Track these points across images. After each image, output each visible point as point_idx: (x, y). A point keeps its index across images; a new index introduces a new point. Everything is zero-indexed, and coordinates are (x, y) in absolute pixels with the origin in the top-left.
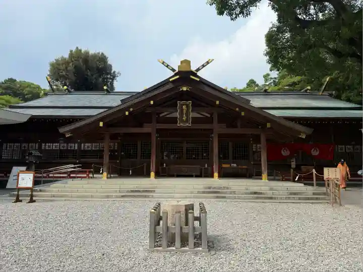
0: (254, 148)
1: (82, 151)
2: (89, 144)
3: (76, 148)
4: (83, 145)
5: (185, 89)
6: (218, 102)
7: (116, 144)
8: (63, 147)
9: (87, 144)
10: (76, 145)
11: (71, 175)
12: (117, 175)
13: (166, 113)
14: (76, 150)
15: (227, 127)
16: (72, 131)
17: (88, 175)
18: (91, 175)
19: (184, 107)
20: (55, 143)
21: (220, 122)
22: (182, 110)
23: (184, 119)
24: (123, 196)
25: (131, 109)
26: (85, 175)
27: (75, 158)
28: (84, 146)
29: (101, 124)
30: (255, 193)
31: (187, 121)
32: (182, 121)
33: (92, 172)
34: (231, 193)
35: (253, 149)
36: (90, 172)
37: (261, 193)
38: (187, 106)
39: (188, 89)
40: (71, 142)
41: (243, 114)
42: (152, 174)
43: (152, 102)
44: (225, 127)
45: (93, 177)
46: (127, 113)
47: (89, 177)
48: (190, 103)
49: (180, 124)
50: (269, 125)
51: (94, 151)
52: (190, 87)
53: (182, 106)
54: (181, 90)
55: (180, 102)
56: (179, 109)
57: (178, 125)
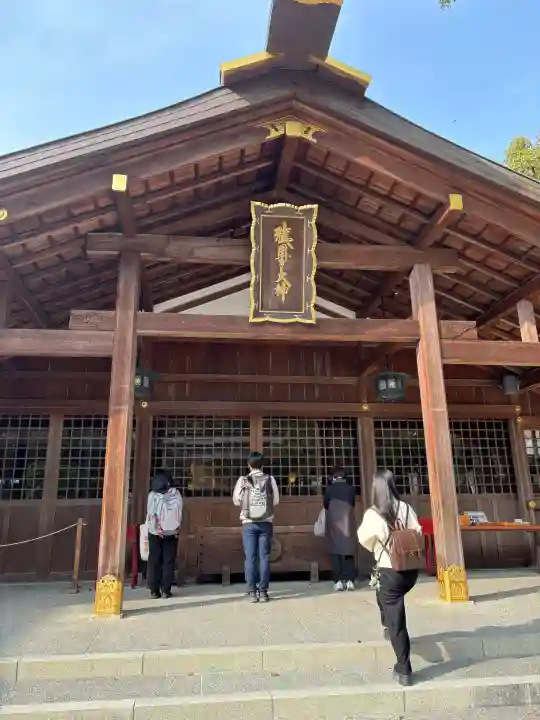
0: (527, 442)
5: (293, 129)
6: (456, 202)
15: (482, 335)
19: (282, 234)
22: (270, 247)
23: (282, 290)
35: (524, 447)
39: (309, 137)
42: (107, 588)
43: (119, 183)
44: (474, 334)
48: (311, 210)
52: (314, 129)
53: (270, 225)
54: (274, 134)
55: (258, 203)
56: (257, 243)
57: (252, 320)
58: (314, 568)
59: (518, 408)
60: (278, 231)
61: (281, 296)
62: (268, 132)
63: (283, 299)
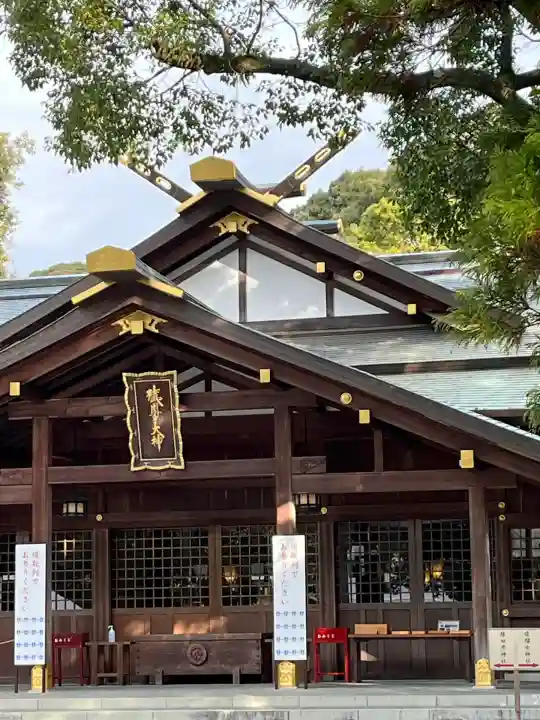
0: (517, 543)
5: (136, 328)
6: (265, 376)
19: (152, 393)
22: (144, 407)
23: (157, 442)
31: (168, 450)
32: (149, 452)
38: (164, 390)
39: (153, 329)
41: (364, 417)
43: (15, 389)
48: (171, 377)
49: (140, 466)
52: (158, 320)
53: (142, 389)
55: (130, 374)
56: (132, 406)
57: (133, 469)
58: (235, 672)
59: (502, 505)
60: (149, 392)
61: (157, 445)
62: (120, 329)
63: (159, 447)
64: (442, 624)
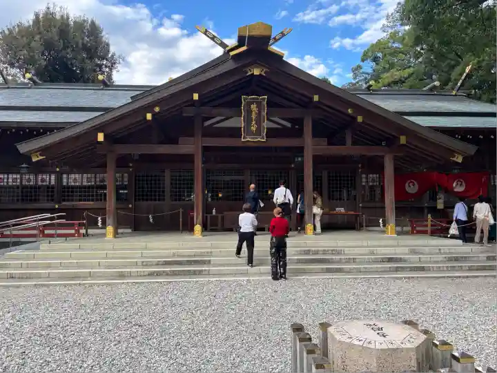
0: (363, 180)
1: (64, 187)
2: (77, 176)
3: (53, 182)
4: (65, 176)
5: (256, 72)
6: (316, 98)
7: (126, 175)
8: (29, 180)
9: (73, 176)
10: (53, 177)
11: (46, 232)
12: (130, 231)
13: (218, 119)
14: (53, 187)
15: (329, 144)
16: (42, 150)
17: (78, 231)
18: (83, 231)
19: (254, 107)
20: (12, 173)
21: (315, 134)
22: (249, 112)
23: (253, 129)
24: (151, 274)
25: (157, 109)
26: (73, 231)
27: (52, 200)
28: (68, 178)
29: (101, 137)
30: (390, 260)
31: (258, 132)
32: (249, 133)
33: (84, 225)
34: (348, 261)
35: (361, 182)
36: (81, 225)
37: (400, 260)
38: (259, 105)
39: (263, 73)
40: (43, 172)
41: (360, 119)
42: (198, 228)
43: (196, 97)
44: (326, 143)
45: (86, 235)
46: (149, 116)
47: (79, 235)
48: (264, 99)
49: (246, 139)
50: (403, 140)
51: (85, 187)
52: (265, 69)
53: (249, 104)
54: (249, 73)
55: (245, 97)
56: (244, 111)
57: (242, 140)
59: (360, 166)
60: (252, 106)
62: (247, 73)
63: (254, 132)
64: (337, 209)
